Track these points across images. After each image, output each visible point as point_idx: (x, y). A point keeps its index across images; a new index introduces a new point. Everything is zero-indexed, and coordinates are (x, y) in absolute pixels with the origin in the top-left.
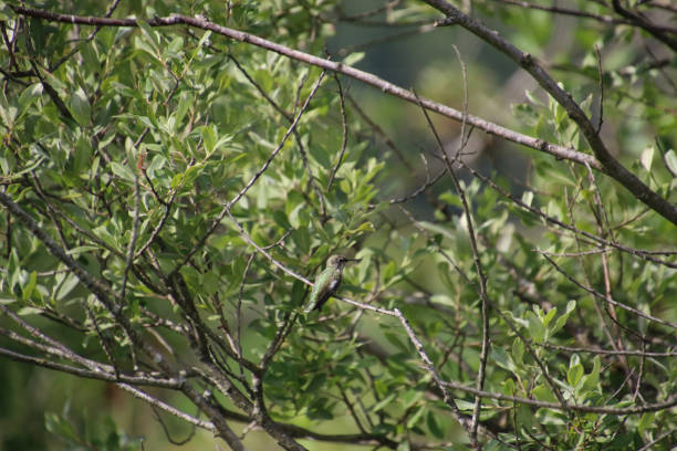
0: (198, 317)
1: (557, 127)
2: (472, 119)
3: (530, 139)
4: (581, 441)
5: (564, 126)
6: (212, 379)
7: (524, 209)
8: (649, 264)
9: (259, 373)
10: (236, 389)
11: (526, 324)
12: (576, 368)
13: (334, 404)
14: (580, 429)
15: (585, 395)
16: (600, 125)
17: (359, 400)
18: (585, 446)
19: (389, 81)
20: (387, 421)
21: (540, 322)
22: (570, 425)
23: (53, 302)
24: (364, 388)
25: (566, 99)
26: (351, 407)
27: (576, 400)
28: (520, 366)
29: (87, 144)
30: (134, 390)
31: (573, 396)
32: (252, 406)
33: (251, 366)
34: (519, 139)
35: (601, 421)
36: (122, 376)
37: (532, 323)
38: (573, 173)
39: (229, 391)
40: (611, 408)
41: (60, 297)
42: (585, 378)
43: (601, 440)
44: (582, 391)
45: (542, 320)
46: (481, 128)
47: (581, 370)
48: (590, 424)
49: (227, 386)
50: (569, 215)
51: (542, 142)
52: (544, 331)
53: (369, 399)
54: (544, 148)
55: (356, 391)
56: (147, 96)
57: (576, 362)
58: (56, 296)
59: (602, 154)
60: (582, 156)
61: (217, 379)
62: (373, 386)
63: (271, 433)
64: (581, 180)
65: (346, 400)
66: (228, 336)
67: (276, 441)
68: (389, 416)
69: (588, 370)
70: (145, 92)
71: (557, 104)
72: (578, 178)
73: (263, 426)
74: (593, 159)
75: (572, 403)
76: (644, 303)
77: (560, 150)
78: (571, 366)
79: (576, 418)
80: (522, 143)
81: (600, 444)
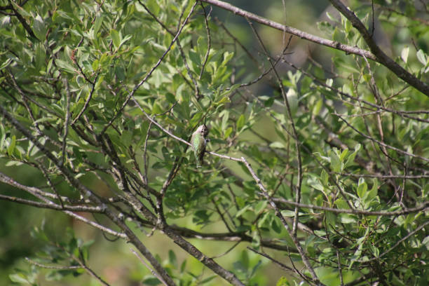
0: (119, 161)
1: (347, 35)
2: (292, 30)
3: (330, 42)
4: (367, 232)
5: (351, 35)
6: (130, 202)
7: (327, 89)
8: (411, 120)
9: (159, 197)
10: (146, 208)
11: (329, 159)
12: (363, 186)
13: (211, 214)
14: (366, 224)
15: (368, 203)
16: (373, 31)
17: (227, 211)
18: (370, 235)
19: (238, 7)
20: (245, 224)
21: (338, 158)
22: (360, 222)
23: (28, 158)
24: (230, 203)
25: (351, 14)
26: (222, 216)
27: (363, 207)
28: (326, 187)
29: (43, 52)
30: (74, 215)
31: (361, 204)
32: (157, 218)
33: (154, 193)
34: (322, 42)
35: (379, 220)
36: (66, 206)
37: (333, 159)
38: (358, 65)
39: (142, 210)
40: (385, 212)
41: (32, 154)
42: (368, 193)
43: (379, 231)
44: (367, 200)
45: (339, 156)
46: (297, 35)
47: (366, 187)
48: (372, 222)
49: (140, 206)
50: (355, 91)
51: (337, 43)
52: (341, 164)
53: (232, 210)
54: (338, 47)
55: (225, 206)
56: (81, 18)
57: (362, 181)
58: (30, 154)
59: (375, 50)
60: (362, 52)
61: (133, 202)
62: (235, 201)
63: (169, 235)
64: (363, 69)
65: (219, 212)
66: (139, 174)
67: (172, 241)
68: (246, 221)
69: (370, 187)
70: (80, 15)
71: (346, 19)
72: (361, 67)
73: (164, 231)
74: (369, 53)
75: (360, 209)
76: (408, 145)
77: (348, 48)
78: (359, 184)
79: (363, 218)
80: (324, 44)
81: (379, 234)
